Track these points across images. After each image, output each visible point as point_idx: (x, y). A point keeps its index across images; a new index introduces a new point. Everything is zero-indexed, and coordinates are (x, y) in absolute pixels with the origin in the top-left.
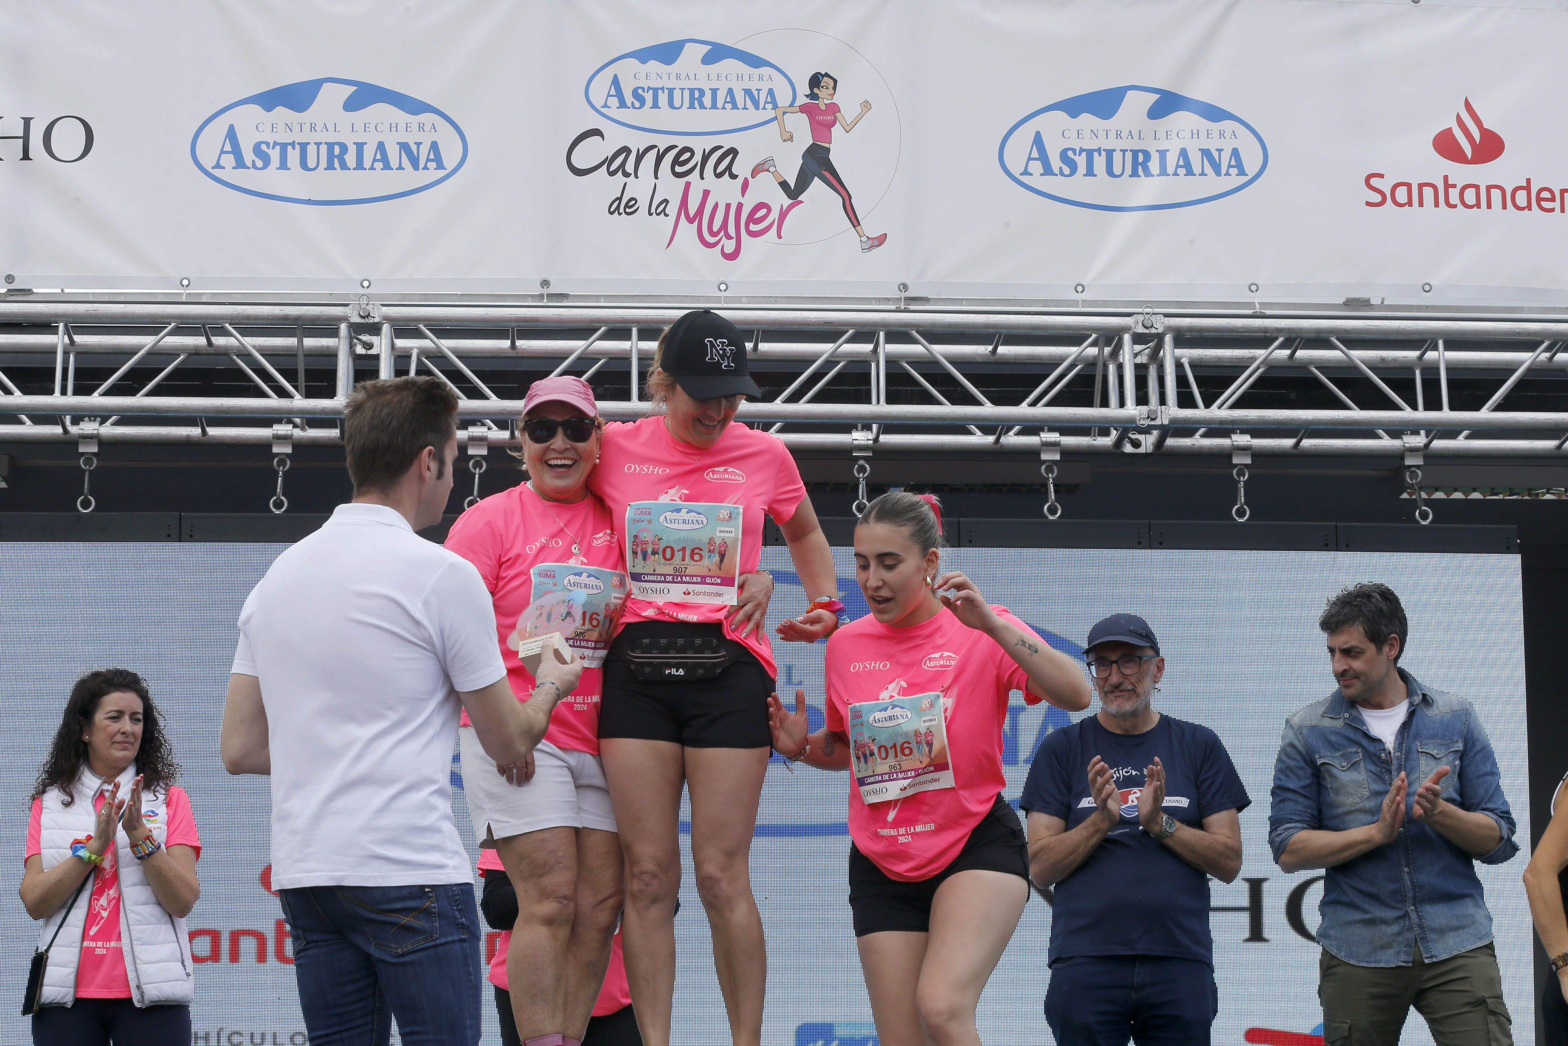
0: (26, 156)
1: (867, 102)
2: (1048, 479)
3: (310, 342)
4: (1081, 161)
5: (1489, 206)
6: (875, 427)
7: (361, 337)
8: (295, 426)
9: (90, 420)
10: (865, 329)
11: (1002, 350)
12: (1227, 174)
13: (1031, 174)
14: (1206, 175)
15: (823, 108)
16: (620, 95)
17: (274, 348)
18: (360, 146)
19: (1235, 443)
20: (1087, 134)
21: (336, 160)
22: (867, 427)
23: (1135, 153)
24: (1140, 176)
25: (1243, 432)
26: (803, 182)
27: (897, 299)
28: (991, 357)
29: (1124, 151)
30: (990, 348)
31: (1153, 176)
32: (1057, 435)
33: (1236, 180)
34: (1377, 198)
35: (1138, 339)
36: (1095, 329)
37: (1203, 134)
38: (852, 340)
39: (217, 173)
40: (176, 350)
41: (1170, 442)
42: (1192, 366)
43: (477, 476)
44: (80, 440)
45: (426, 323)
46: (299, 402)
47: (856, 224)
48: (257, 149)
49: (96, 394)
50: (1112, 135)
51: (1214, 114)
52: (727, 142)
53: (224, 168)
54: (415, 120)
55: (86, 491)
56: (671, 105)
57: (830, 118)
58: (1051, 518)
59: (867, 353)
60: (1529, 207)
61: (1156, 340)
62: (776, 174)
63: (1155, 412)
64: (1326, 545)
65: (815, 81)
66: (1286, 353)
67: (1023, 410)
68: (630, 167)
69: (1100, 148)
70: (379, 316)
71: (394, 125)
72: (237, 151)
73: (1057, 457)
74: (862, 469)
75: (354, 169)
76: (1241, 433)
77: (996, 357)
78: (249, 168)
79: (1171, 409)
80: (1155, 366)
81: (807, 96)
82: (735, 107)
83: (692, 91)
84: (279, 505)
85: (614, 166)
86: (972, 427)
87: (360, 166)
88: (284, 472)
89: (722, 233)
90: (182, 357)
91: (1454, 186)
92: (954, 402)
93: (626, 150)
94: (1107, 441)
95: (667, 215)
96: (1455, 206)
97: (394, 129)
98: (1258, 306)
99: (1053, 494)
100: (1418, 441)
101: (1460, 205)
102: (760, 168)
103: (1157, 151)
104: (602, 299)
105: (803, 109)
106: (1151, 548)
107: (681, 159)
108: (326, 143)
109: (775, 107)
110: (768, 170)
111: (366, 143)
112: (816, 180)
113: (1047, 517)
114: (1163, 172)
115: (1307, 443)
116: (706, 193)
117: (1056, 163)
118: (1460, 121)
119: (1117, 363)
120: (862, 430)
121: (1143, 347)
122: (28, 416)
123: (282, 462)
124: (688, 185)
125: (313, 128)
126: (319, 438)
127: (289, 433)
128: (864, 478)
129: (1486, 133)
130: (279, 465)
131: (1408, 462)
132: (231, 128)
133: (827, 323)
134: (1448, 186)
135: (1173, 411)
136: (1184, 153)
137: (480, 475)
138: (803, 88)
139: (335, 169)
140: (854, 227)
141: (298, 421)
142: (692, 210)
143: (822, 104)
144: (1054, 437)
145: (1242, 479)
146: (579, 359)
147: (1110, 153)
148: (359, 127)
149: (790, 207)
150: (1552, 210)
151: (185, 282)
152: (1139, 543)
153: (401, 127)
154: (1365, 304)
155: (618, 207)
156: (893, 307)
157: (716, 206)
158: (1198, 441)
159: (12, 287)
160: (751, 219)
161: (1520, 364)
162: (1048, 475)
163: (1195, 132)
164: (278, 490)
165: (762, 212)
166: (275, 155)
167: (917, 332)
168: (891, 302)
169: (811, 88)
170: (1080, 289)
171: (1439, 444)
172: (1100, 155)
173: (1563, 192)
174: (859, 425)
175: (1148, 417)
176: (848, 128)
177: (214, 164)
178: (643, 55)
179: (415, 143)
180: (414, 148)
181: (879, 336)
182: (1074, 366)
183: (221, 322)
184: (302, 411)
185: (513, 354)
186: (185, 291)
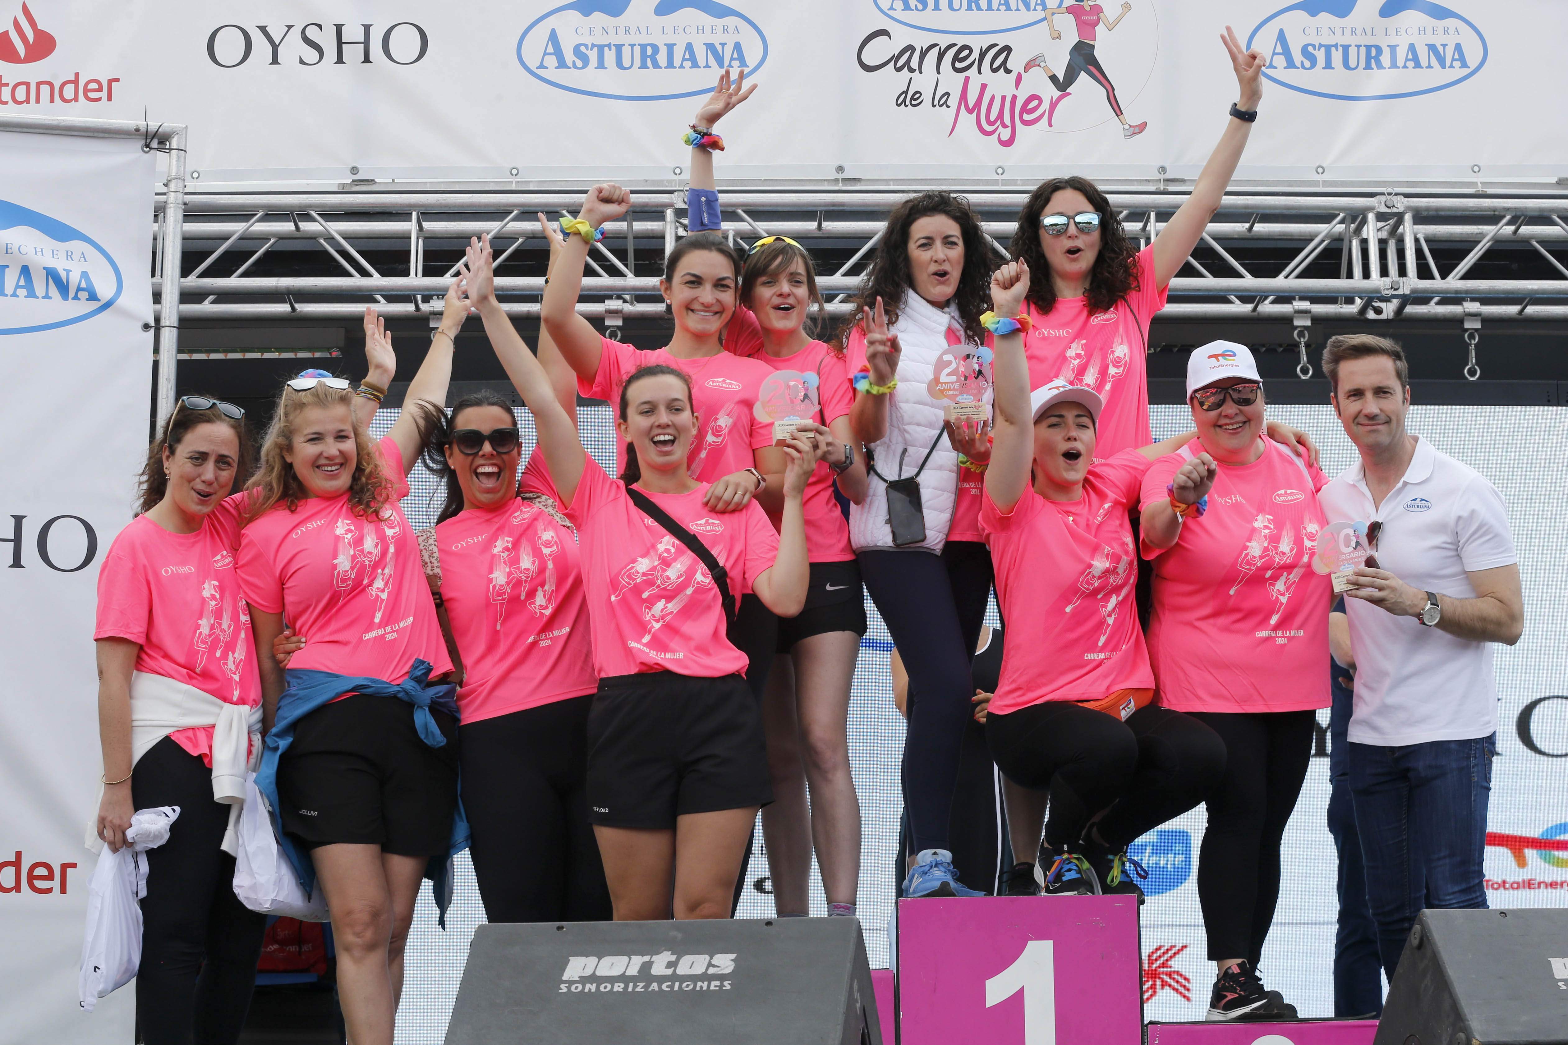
0: (367, 60)
2: (1300, 343)
3: (638, 226)
4: (1320, 55)
7: (681, 220)
8: (625, 301)
9: (438, 298)
10: (1138, 210)
11: (1259, 228)
14: (1432, 67)
18: (670, 47)
19: (1467, 310)
20: (1325, 31)
21: (649, 60)
23: (1368, 48)
24: (1373, 69)
25: (1473, 300)
27: (1157, 180)
28: (1248, 234)
29: (1358, 46)
30: (1247, 225)
31: (1385, 68)
32: (1308, 303)
35: (1381, 217)
36: (1342, 209)
37: (1429, 31)
39: (541, 72)
40: (516, 234)
41: (1410, 309)
42: (1427, 241)
44: (431, 317)
45: (745, 208)
46: (632, 280)
47: (1119, 113)
48: (577, 50)
49: (448, 275)
50: (1348, 32)
52: (1002, 40)
54: (720, 22)
57: (1094, 18)
58: (1303, 377)
61: (1395, 218)
62: (1046, 69)
63: (1398, 283)
64: (1549, 401)
66: (1512, 229)
67: (1280, 282)
68: (914, 64)
69: (1337, 44)
72: (558, 53)
73: (1308, 323)
75: (665, 68)
76: (1471, 301)
77: (1251, 234)
78: (570, 68)
79: (1412, 280)
80: (1394, 241)
85: (900, 63)
86: (1232, 297)
87: (670, 65)
89: (999, 122)
90: (520, 240)
92: (1216, 275)
93: (910, 48)
94: (1352, 309)
95: (948, 107)
97: (701, 31)
98: (1480, 185)
99: (1305, 356)
102: (1032, 63)
103: (1388, 46)
104: (891, 183)
105: (1070, 10)
109: (1045, 8)
110: (1039, 65)
112: (1083, 75)
113: (1300, 377)
114: (1394, 65)
115: (1531, 310)
116: (984, 87)
117: (1298, 57)
119: (1360, 238)
121: (1383, 224)
122: (382, 296)
124: (967, 79)
126: (647, 311)
127: (620, 308)
132: (553, 31)
135: (1412, 282)
136: (1412, 48)
140: (1118, 116)
141: (627, 297)
144: (1305, 305)
145: (1473, 342)
147: (1346, 48)
148: (669, 30)
149: (1060, 99)
151: (514, 172)
153: (708, 29)
155: (905, 100)
156: (1153, 190)
157: (993, 98)
158: (1433, 309)
159: (356, 176)
160: (1024, 109)
162: (1300, 339)
163: (1422, 29)
165: (1035, 103)
168: (1151, 183)
170: (1320, 170)
172: (1337, 50)
175: (1392, 288)
176: (1110, 28)
179: (720, 44)
180: (719, 48)
181: (1149, 215)
182: (1323, 241)
183: (558, 209)
184: (634, 289)
185: (818, 234)
186: (514, 179)
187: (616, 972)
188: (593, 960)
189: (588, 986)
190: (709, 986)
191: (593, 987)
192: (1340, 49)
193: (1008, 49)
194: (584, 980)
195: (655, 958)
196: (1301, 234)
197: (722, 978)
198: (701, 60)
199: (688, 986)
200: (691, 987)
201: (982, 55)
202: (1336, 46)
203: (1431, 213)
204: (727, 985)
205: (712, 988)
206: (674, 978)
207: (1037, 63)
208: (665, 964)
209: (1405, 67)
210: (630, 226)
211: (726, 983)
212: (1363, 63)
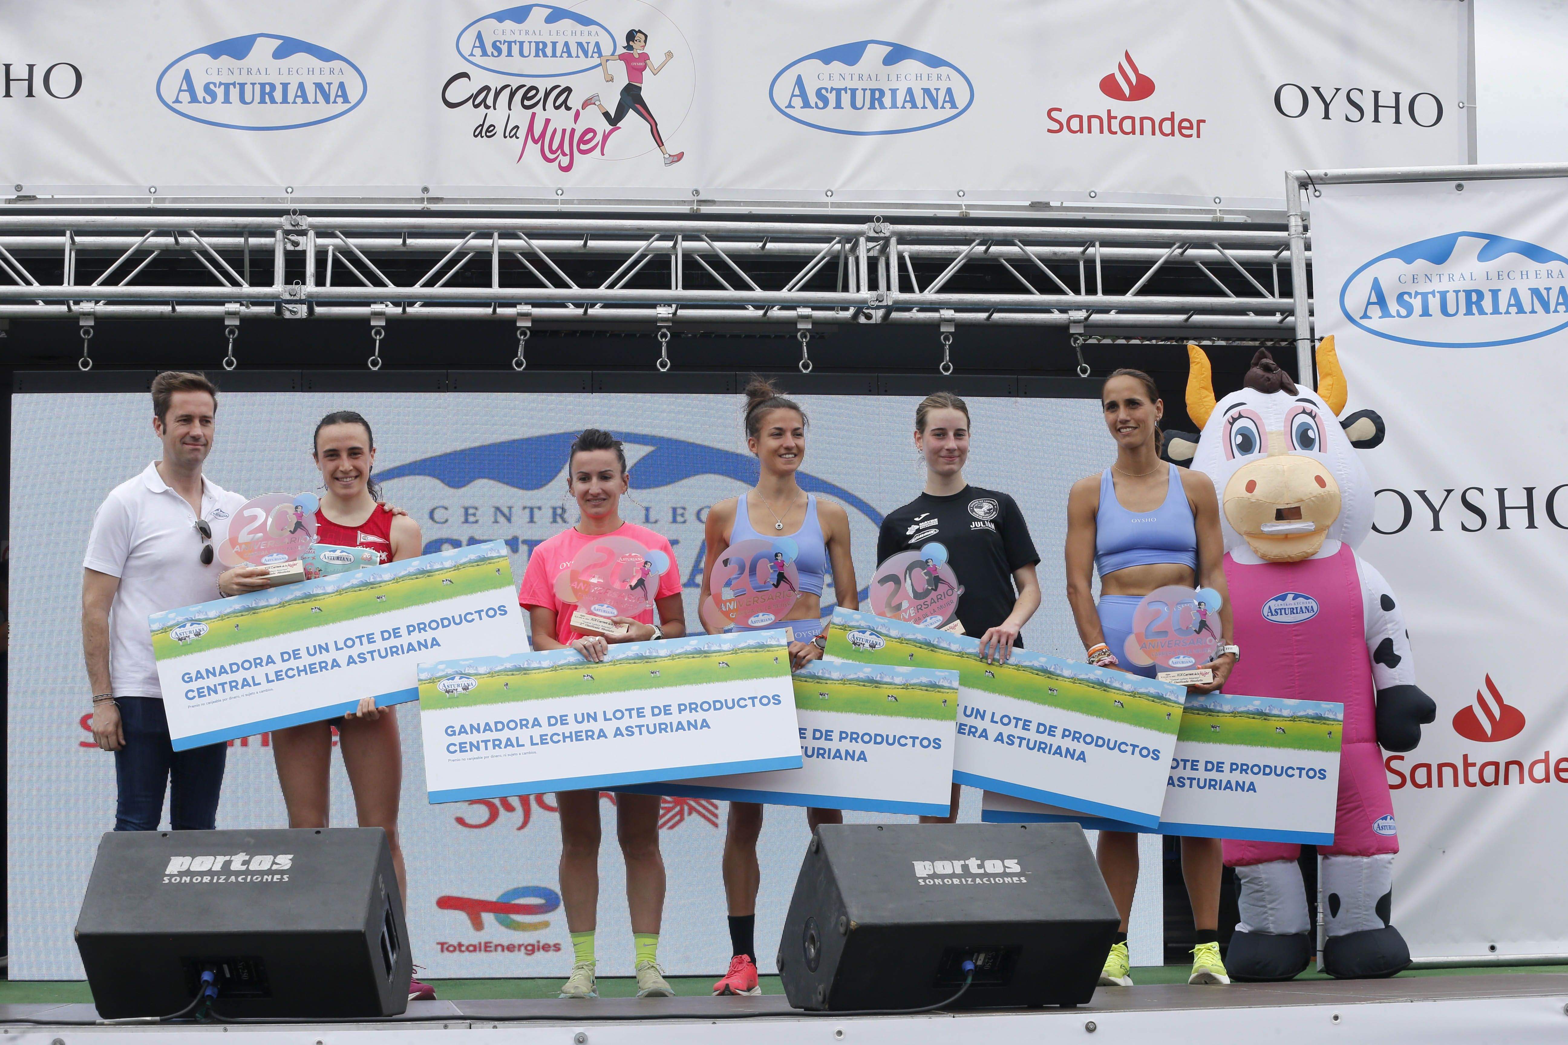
0: (30, 94)
1: (670, 52)
2: (803, 343)
3: (253, 241)
4: (832, 97)
5: (1142, 133)
6: (674, 305)
7: (290, 237)
8: (242, 305)
9: (88, 302)
10: (668, 233)
11: (770, 246)
12: (943, 107)
15: (637, 56)
16: (482, 46)
17: (225, 245)
18: (285, 86)
19: (943, 316)
20: (836, 77)
21: (267, 96)
22: (668, 306)
23: (873, 91)
25: (948, 308)
26: (621, 112)
27: (691, 201)
28: (761, 251)
29: (864, 90)
30: (760, 244)
32: (809, 310)
33: (949, 112)
34: (1056, 127)
35: (871, 240)
36: (838, 233)
37: (925, 77)
38: (659, 239)
39: (176, 106)
40: (153, 246)
41: (894, 315)
42: (911, 258)
43: (378, 341)
44: (81, 317)
45: (341, 230)
46: (246, 289)
47: (661, 144)
48: (207, 88)
49: (92, 285)
50: (856, 77)
51: (933, 61)
52: (564, 82)
53: (181, 102)
55: (85, 354)
56: (521, 54)
57: (641, 64)
58: (804, 371)
59: (668, 248)
60: (1173, 134)
61: (884, 240)
63: (882, 296)
64: (1010, 393)
65: (631, 36)
66: (983, 248)
67: (784, 294)
68: (490, 102)
70: (306, 224)
71: (311, 69)
72: (191, 90)
73: (810, 327)
74: (664, 335)
76: (946, 310)
77: (765, 251)
79: (895, 293)
80: (883, 258)
81: (624, 48)
82: (570, 55)
83: (537, 43)
84: (230, 364)
85: (477, 102)
86: (747, 305)
87: (285, 100)
88: (234, 340)
89: (560, 151)
90: (156, 253)
91: (1115, 118)
92: (735, 288)
93: (487, 88)
94: (847, 315)
95: (517, 138)
96: (1116, 133)
98: (964, 207)
99: (806, 354)
100: (1081, 315)
101: (1119, 132)
102: (589, 102)
104: (468, 202)
105: (622, 57)
106: (878, 395)
107: (529, 95)
109: (600, 56)
110: (594, 104)
112: (631, 112)
113: (802, 371)
114: (894, 106)
115: (996, 316)
116: (548, 121)
117: (813, 99)
118: (1121, 68)
119: (855, 256)
120: (665, 306)
121: (875, 244)
122: (42, 301)
123: (232, 332)
124: (534, 115)
125: (249, 72)
126: (260, 312)
127: (237, 310)
128: (665, 342)
129: (1140, 77)
130: (229, 335)
131: (1072, 331)
132: (187, 72)
133: (639, 229)
134: (1110, 118)
135: (896, 295)
136: (910, 91)
137: (380, 340)
138: (622, 42)
140: (659, 147)
141: (244, 301)
142: (537, 133)
143: (636, 53)
144: (807, 311)
145: (947, 343)
146: (457, 253)
147: (854, 92)
148: (284, 71)
150: (1191, 136)
151: (153, 190)
153: (317, 71)
154: (1046, 206)
155: (481, 132)
156: (688, 208)
157: (555, 131)
158: (915, 315)
159: (20, 194)
160: (581, 141)
161: (1160, 257)
162: (803, 340)
163: (919, 75)
164: (230, 353)
165: (590, 135)
166: (220, 92)
167: (706, 235)
168: (686, 204)
169: (628, 41)
170: (829, 193)
171: (1095, 317)
172: (846, 93)
173: (1199, 122)
174: (662, 304)
175: (878, 299)
176: (655, 72)
177: (174, 99)
178: (500, 17)
180: (326, 87)
181: (677, 237)
183: (187, 229)
184: (250, 296)
185: (404, 249)
186: (152, 197)
187: (205, 868)
188: (189, 859)
189: (184, 878)
190: (272, 878)
191: (188, 879)
193: (568, 90)
194: (181, 874)
195: (233, 858)
196: (805, 251)
197: (282, 872)
199: (257, 878)
200: (259, 879)
201: (547, 95)
202: (845, 89)
203: (911, 236)
204: (286, 878)
205: (275, 880)
206: (247, 872)
207: (593, 102)
208: (241, 862)
209: (903, 107)
210: (246, 241)
211: (285, 877)
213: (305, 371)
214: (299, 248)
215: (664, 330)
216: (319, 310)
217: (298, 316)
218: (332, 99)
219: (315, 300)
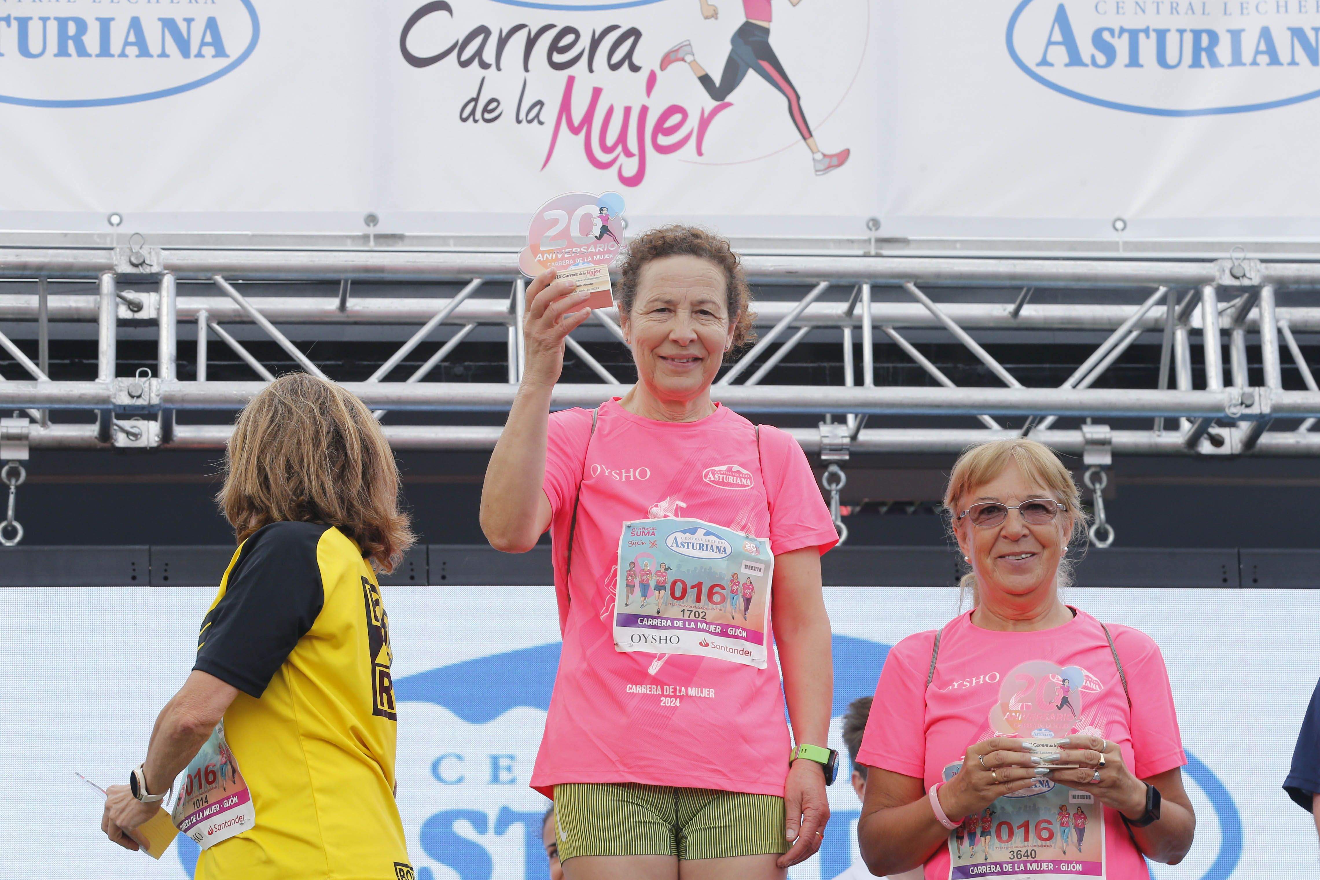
2: (1094, 491)
3: (56, 302)
4: (1122, 46)
6: (851, 418)
7: (125, 294)
8: (33, 421)
10: (843, 282)
11: (1030, 311)
13: (1051, 65)
18: (105, 24)
22: (840, 419)
23: (1197, 34)
24: (1203, 67)
27: (865, 240)
28: (1014, 321)
29: (1181, 32)
30: (1011, 307)
31: (1222, 66)
32: (1106, 429)
35: (1224, 293)
36: (1164, 281)
38: (823, 297)
41: (1268, 439)
42: (1296, 331)
45: (226, 274)
46: (43, 386)
58: (1100, 545)
59: (839, 317)
61: (1246, 296)
62: (694, 65)
63: (1251, 396)
67: (1064, 395)
68: (489, 55)
70: (158, 264)
73: (1107, 460)
74: (834, 479)
77: (1019, 320)
79: (1274, 391)
80: (1243, 332)
85: (466, 56)
86: (988, 418)
87: (105, 51)
88: (17, 488)
89: (620, 148)
92: (960, 382)
93: (483, 31)
94: (1176, 438)
95: (541, 123)
99: (1102, 512)
102: (673, 56)
103: (1228, 31)
104: (451, 242)
106: (1241, 586)
108: (56, 19)
110: (683, 60)
111: (113, 19)
113: (1093, 545)
114: (1237, 60)
116: (597, 92)
117: (1086, 49)
119: (1188, 328)
120: (833, 422)
121: (1230, 303)
123: (14, 473)
124: (571, 80)
126: (68, 438)
127: (25, 431)
128: (837, 491)
130: (9, 476)
133: (790, 273)
135: (1275, 395)
136: (1266, 34)
139: (69, 55)
141: (35, 413)
142: (578, 116)
144: (1102, 432)
146: (442, 324)
147: (1162, 35)
149: (715, 112)
152: (1225, 580)
155: (473, 112)
156: (861, 252)
157: (610, 111)
158: (1304, 438)
160: (659, 128)
162: (1094, 484)
164: (10, 513)
165: (675, 119)
167: (916, 285)
168: (855, 245)
170: (1119, 225)
174: (828, 417)
175: (1242, 404)
179: (185, 20)
180: (183, 27)
181: (860, 290)
182: (1130, 332)
184: (50, 399)
185: (341, 317)
192: (1153, 35)
196: (1094, 321)
198: (154, 47)
201: (595, 43)
202: (1146, 31)
203: (1303, 286)
209: (1254, 63)
210: (43, 301)
212: (1188, 57)
213: (154, 548)
214: (143, 315)
215: (834, 468)
216: (183, 433)
217: (142, 443)
218: (194, 49)
219: (178, 406)
